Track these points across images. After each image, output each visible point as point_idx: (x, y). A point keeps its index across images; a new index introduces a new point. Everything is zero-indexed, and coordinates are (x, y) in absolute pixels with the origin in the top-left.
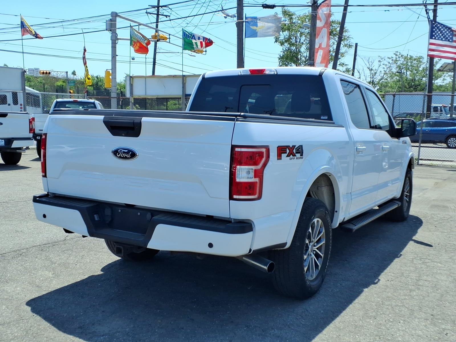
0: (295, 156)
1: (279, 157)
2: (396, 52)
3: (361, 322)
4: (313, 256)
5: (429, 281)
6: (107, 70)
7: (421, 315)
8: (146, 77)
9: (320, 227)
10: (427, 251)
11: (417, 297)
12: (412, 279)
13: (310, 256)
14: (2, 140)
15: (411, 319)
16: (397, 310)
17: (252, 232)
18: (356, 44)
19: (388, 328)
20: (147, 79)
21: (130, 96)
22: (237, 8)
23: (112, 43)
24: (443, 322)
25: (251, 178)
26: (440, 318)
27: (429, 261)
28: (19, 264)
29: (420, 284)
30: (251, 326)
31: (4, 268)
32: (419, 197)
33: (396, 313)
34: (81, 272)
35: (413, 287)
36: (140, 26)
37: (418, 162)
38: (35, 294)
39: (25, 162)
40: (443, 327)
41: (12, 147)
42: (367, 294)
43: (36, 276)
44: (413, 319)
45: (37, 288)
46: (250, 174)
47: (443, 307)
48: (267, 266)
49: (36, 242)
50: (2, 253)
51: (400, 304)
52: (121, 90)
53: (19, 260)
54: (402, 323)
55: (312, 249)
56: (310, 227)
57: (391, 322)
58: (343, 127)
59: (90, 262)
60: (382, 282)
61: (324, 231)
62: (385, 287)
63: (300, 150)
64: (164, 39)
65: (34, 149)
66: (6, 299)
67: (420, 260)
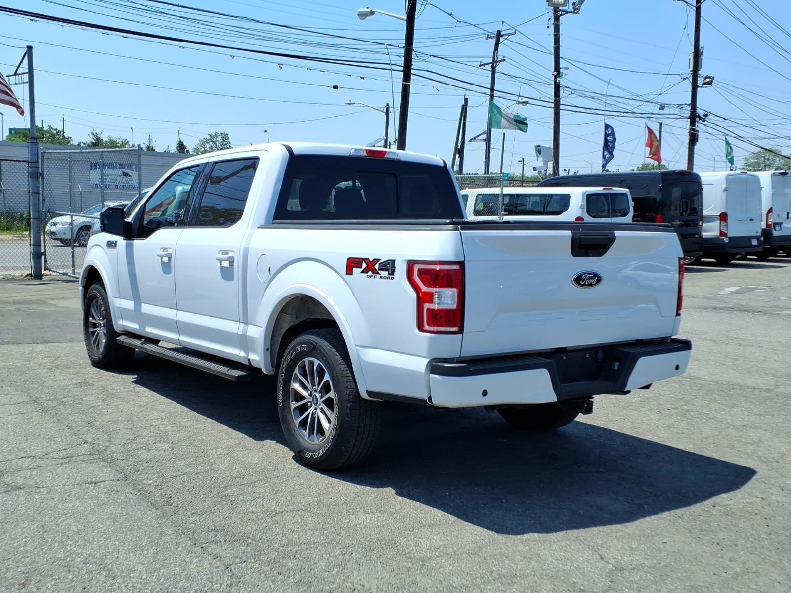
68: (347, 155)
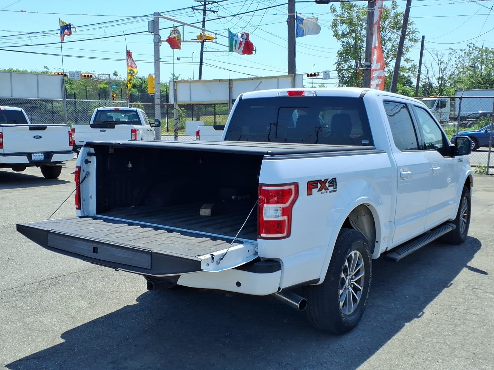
0: (328, 189)
1: (310, 193)
2: (470, 44)
3: (397, 361)
4: (351, 290)
5: (477, 315)
6: (150, 74)
7: (462, 354)
8: (190, 82)
9: (359, 259)
10: (481, 279)
11: (461, 333)
12: (458, 312)
13: (347, 290)
14: (41, 153)
15: (450, 358)
16: (438, 348)
17: (281, 270)
18: (423, 37)
19: (425, 368)
20: (192, 84)
21: (174, 102)
22: (288, 4)
23: (155, 46)
24: (485, 362)
25: (279, 216)
26: (482, 357)
27: (481, 291)
28: (55, 293)
29: (467, 318)
30: (283, 363)
31: (41, 297)
32: (483, 214)
33: (435, 351)
34: (117, 302)
35: (458, 321)
36: (184, 26)
37: (487, 172)
38: (70, 326)
39: (66, 175)
40: (483, 368)
41: (51, 161)
42: (408, 329)
43: (72, 306)
44: (453, 358)
45: (72, 319)
46: (278, 213)
47: (488, 345)
48: (299, 302)
49: (73, 269)
50: (39, 281)
51: (442, 340)
52: (166, 92)
53: (56, 288)
54: (441, 362)
55: (350, 283)
56: (347, 261)
57: (429, 361)
58: (385, 152)
59: (126, 291)
60: (426, 315)
61: (363, 263)
62: (429, 322)
63: (333, 183)
64: (210, 39)
65: (75, 159)
66: (42, 331)
67: (472, 290)
68: (275, 96)
